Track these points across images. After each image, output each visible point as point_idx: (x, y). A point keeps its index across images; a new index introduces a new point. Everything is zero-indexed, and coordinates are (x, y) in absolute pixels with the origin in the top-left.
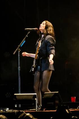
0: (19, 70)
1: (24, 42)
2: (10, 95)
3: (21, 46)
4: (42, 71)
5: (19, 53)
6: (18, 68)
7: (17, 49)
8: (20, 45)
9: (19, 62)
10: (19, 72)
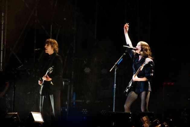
0: (115, 87)
1: (121, 60)
2: (105, 112)
3: (118, 64)
4: (141, 92)
5: (116, 71)
6: (114, 86)
7: (113, 67)
8: (117, 62)
9: (115, 80)
10: (115, 90)
